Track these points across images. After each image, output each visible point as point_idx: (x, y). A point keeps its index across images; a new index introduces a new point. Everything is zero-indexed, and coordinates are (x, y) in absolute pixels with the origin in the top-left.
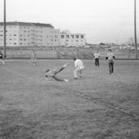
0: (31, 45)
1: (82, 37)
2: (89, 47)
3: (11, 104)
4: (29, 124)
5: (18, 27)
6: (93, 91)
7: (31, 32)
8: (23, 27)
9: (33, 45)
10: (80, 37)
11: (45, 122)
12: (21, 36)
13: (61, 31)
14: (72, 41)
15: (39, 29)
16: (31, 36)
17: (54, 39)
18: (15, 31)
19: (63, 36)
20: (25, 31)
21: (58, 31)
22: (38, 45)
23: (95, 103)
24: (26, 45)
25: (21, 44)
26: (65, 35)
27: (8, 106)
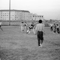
0: (20, 20)
1: (42, 17)
2: (45, 21)
3: (22, 46)
4: (33, 55)
5: (14, 12)
6: (54, 41)
7: (20, 14)
8: (16, 12)
9: (21, 20)
10: (41, 17)
11: (40, 54)
12: (16, 16)
13: (33, 14)
14: (38, 18)
15: (23, 13)
16: (20, 16)
17: (30, 17)
18: (13, 14)
19: (34, 16)
20: (17, 14)
21: (32, 14)
22: (23, 20)
23: (58, 46)
24: (18, 20)
25: (16, 19)
26: (35, 16)
27: (20, 46)
